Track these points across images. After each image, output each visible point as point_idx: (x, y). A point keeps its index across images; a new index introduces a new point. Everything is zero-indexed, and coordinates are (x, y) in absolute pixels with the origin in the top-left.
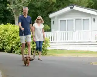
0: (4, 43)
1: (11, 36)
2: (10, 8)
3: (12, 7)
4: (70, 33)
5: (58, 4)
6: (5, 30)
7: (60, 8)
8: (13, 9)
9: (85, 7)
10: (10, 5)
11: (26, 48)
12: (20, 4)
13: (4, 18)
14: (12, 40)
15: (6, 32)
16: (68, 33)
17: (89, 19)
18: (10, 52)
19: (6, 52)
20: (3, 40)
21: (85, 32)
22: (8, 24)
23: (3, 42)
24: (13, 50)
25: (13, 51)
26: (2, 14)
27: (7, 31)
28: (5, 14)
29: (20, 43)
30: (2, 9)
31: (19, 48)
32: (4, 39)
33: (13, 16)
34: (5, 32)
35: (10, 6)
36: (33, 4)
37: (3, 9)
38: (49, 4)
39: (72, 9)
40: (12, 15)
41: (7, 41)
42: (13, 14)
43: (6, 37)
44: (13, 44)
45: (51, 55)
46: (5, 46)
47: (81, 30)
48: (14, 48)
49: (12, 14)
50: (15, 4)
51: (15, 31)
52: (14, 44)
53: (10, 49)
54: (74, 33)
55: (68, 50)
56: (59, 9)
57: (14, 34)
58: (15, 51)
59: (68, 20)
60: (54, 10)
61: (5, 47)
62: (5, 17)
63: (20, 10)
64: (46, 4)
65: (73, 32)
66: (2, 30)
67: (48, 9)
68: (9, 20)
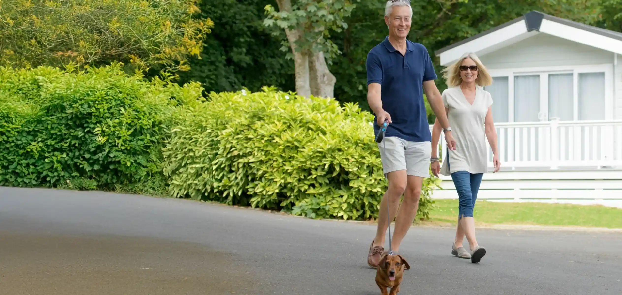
0: (251, 168)
1: (277, 139)
2: (275, 25)
3: (284, 19)
4: (525, 131)
5: (478, 10)
6: (255, 116)
7: (488, 27)
8: (291, 27)
9: (590, 24)
10: (277, 10)
11: (341, 192)
12: (319, 9)
13: (252, 64)
14: (281, 156)
15: (258, 124)
16: (517, 131)
17: (603, 74)
18: (272, 209)
19: (257, 206)
20: (245, 155)
21: (587, 129)
22: (265, 88)
23: (244, 166)
24: (287, 198)
25: (284, 204)
26: (244, 50)
27: (260, 119)
28: (255, 47)
29: (313, 172)
30: (245, 29)
31: (312, 191)
32: (250, 154)
33: (288, 57)
34: (253, 123)
35: (276, 14)
36: (371, 7)
37: (249, 27)
38: (440, 10)
39: (534, 33)
40: (284, 54)
41: (261, 162)
42: (290, 50)
43: (257, 144)
44: (286, 172)
45: (443, 224)
46: (253, 180)
47: (572, 119)
48: (292, 190)
49: (284, 49)
50: (299, 9)
51: (295, 120)
52: (290, 174)
53: (275, 197)
54: (540, 130)
55: (517, 200)
56: (479, 32)
57: (288, 131)
58: (293, 204)
59: (516, 77)
60: (460, 34)
61: (251, 185)
62: (255, 61)
63: (320, 32)
64: (430, 8)
65: (537, 129)
66: (243, 114)
67: (437, 30)
68: (274, 73)
